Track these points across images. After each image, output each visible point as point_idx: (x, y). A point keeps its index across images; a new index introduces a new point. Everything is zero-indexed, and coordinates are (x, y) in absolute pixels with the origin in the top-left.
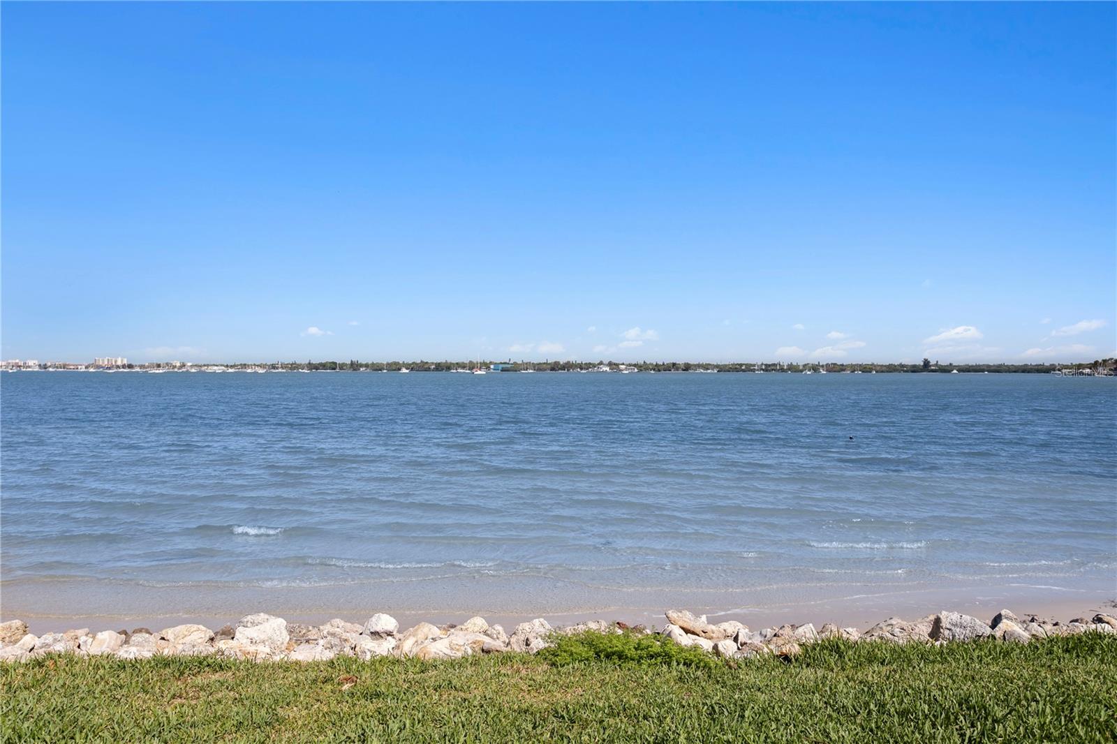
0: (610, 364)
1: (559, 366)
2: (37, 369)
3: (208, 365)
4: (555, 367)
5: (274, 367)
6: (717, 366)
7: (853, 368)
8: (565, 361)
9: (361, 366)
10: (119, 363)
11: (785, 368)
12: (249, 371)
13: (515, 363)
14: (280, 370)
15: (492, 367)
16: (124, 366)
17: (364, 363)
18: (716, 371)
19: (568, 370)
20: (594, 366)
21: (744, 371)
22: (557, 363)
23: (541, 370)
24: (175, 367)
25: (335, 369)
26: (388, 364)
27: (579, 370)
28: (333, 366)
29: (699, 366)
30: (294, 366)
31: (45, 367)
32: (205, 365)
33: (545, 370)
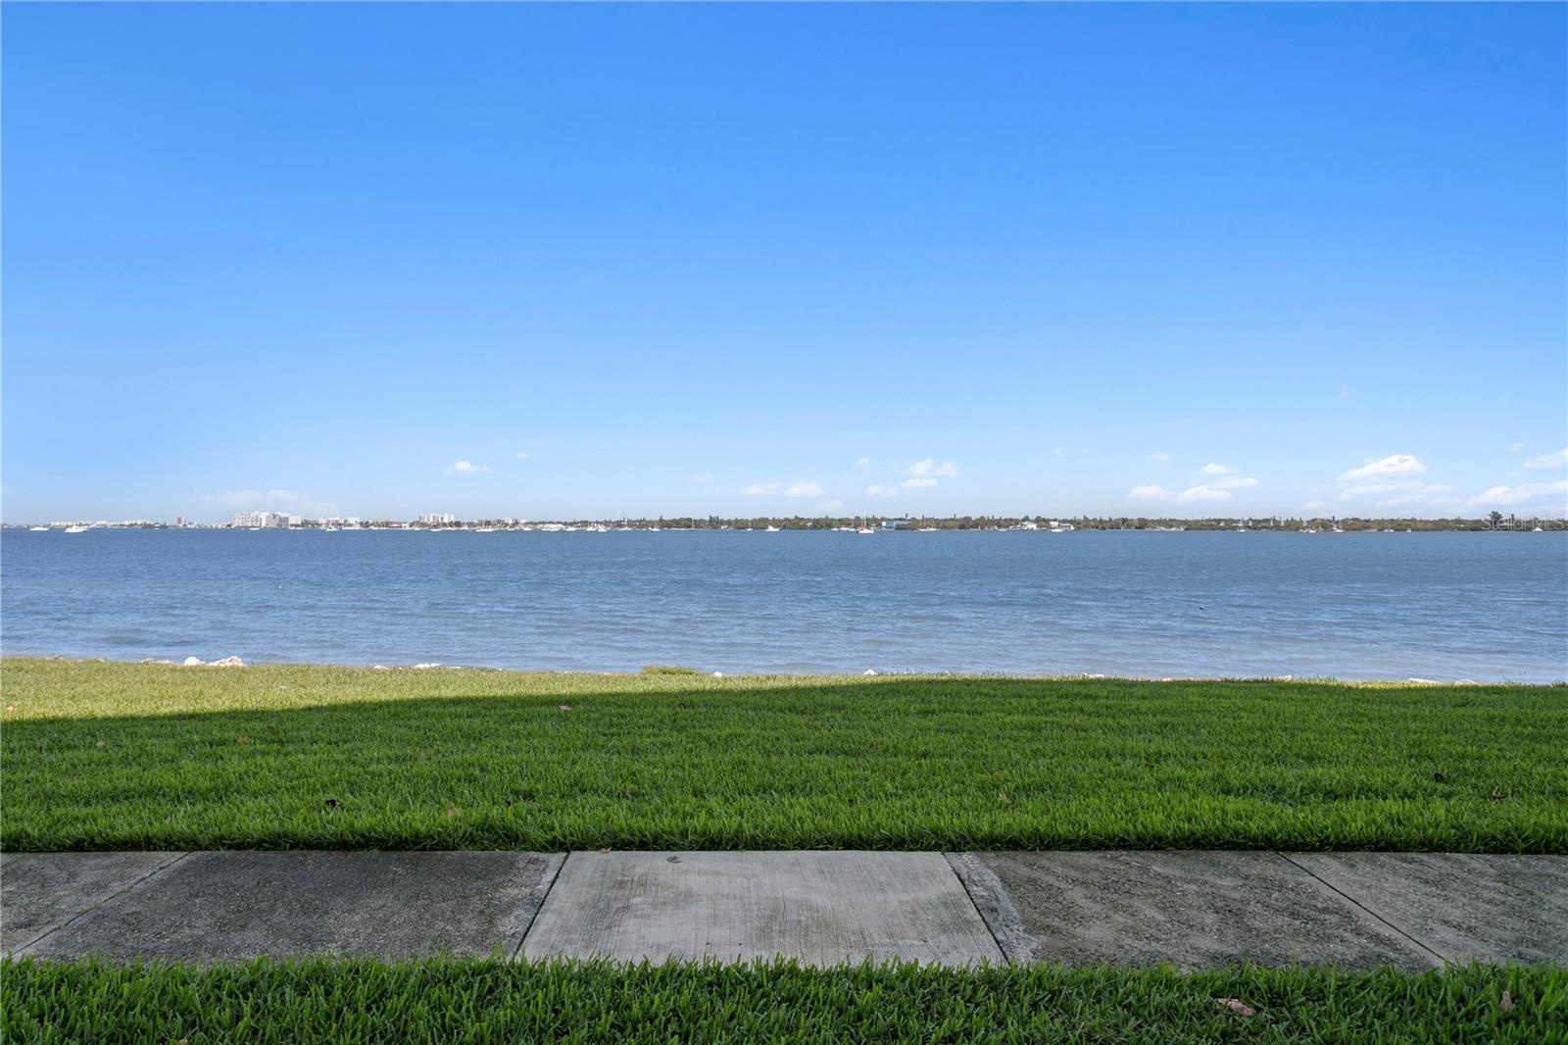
0: (1038, 520)
1: (971, 523)
2: (358, 527)
3: (544, 523)
4: (965, 524)
5: (619, 524)
6: (1185, 522)
7: (1382, 525)
8: (978, 517)
9: (722, 522)
10: (446, 521)
11: (1282, 524)
12: (589, 529)
13: (913, 519)
14: (626, 528)
15: (884, 524)
16: (451, 524)
17: (726, 519)
18: (1182, 529)
19: (982, 528)
20: (1017, 522)
21: (1222, 529)
22: (967, 519)
23: (946, 528)
24: (507, 525)
25: (688, 527)
26: (755, 520)
27: (996, 528)
28: (687, 523)
29: (1160, 522)
30: (643, 524)
31: (367, 525)
32: (540, 523)
33: (952, 528)
